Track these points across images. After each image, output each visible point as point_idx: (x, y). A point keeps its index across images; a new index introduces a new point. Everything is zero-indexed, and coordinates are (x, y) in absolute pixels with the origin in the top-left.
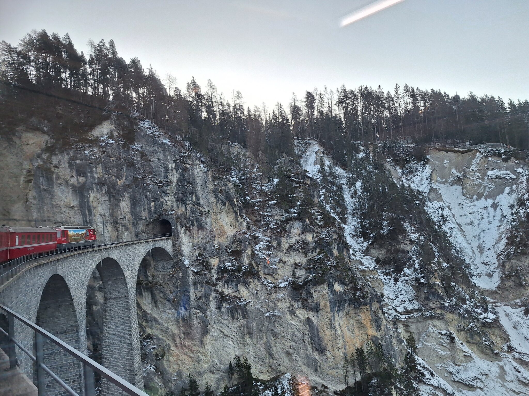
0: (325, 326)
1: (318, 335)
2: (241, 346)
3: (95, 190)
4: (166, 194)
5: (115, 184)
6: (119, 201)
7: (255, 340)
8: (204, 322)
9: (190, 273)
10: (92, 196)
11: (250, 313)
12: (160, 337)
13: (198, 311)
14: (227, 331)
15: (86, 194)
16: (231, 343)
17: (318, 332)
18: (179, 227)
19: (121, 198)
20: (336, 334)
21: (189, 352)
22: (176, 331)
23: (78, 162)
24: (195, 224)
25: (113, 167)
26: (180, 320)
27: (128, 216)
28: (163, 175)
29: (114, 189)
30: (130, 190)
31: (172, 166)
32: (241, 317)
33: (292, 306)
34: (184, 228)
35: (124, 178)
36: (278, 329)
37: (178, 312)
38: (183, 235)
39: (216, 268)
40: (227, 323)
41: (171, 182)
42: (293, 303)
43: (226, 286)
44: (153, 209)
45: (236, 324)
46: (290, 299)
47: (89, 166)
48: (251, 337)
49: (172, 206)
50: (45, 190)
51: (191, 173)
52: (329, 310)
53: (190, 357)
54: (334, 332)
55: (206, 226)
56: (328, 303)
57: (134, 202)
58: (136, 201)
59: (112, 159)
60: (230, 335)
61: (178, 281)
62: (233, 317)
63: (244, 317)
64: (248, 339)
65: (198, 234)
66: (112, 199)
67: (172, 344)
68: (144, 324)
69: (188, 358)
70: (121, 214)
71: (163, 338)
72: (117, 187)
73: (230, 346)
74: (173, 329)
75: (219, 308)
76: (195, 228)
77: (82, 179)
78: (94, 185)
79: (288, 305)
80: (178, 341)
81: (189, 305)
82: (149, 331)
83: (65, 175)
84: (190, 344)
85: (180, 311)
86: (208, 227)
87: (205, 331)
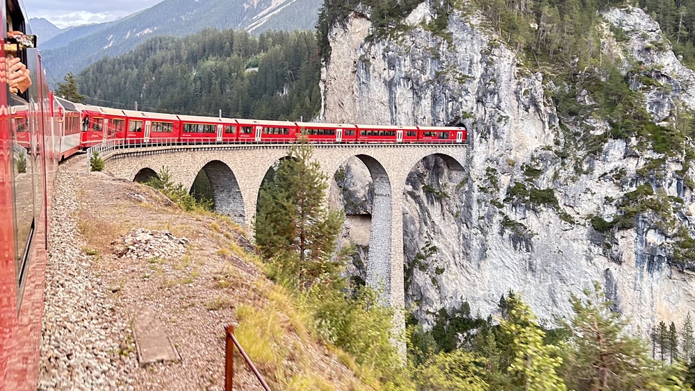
0: (627, 284)
1: (616, 293)
2: (522, 282)
3: (402, 85)
4: (467, 92)
5: (418, 79)
6: (420, 98)
7: (538, 280)
8: (483, 245)
9: (476, 188)
10: (399, 91)
11: (535, 247)
12: (444, 251)
13: (480, 232)
14: (508, 262)
15: (394, 89)
16: (511, 276)
17: (616, 290)
18: (475, 133)
19: (422, 96)
20: (640, 298)
21: (467, 273)
22: (457, 249)
23: (390, 53)
24: (492, 132)
25: (419, 59)
26: (461, 238)
27: (429, 116)
28: (467, 68)
29: (418, 85)
30: (432, 87)
31: (477, 58)
32: (525, 249)
33: (590, 250)
34: (480, 135)
35: (428, 72)
36: (566, 273)
37: (460, 229)
38: (478, 144)
39: (505, 187)
40: (508, 252)
41: (474, 78)
42: (592, 247)
43: (514, 210)
44: (450, 110)
45: (518, 256)
46: (589, 241)
47: (398, 58)
48: (534, 276)
49: (472, 108)
50: (363, 83)
51: (496, 68)
52: (634, 265)
53: (468, 280)
54: (638, 295)
55: (502, 136)
56: (634, 256)
57: (435, 101)
58: (436, 100)
59: (418, 50)
60: (510, 267)
61: (464, 195)
62: (515, 247)
63: (528, 250)
64: (529, 276)
65: (494, 143)
66: (415, 96)
67: (452, 262)
68: (432, 235)
69: (466, 280)
70: (422, 114)
71: (446, 253)
72: (420, 82)
73: (509, 279)
74: (454, 245)
75: (501, 233)
76: (492, 136)
77: (392, 72)
78: (401, 80)
79: (586, 248)
80: (457, 258)
81: (471, 223)
82: (435, 243)
83: (379, 68)
84: (468, 265)
85: (462, 228)
86: (504, 136)
87: (483, 255)
